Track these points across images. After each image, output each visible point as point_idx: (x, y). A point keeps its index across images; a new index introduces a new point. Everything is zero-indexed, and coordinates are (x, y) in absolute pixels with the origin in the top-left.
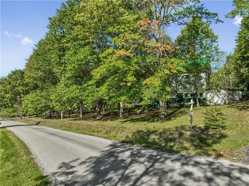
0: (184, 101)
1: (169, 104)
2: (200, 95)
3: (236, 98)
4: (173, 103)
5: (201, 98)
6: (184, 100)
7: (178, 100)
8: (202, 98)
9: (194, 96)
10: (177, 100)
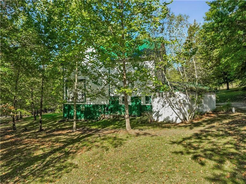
0: (120, 110)
1: (98, 114)
2: (146, 100)
3: (206, 108)
4: (104, 113)
5: (147, 105)
6: (120, 108)
7: (111, 108)
8: (149, 105)
9: (136, 102)
10: (109, 108)
